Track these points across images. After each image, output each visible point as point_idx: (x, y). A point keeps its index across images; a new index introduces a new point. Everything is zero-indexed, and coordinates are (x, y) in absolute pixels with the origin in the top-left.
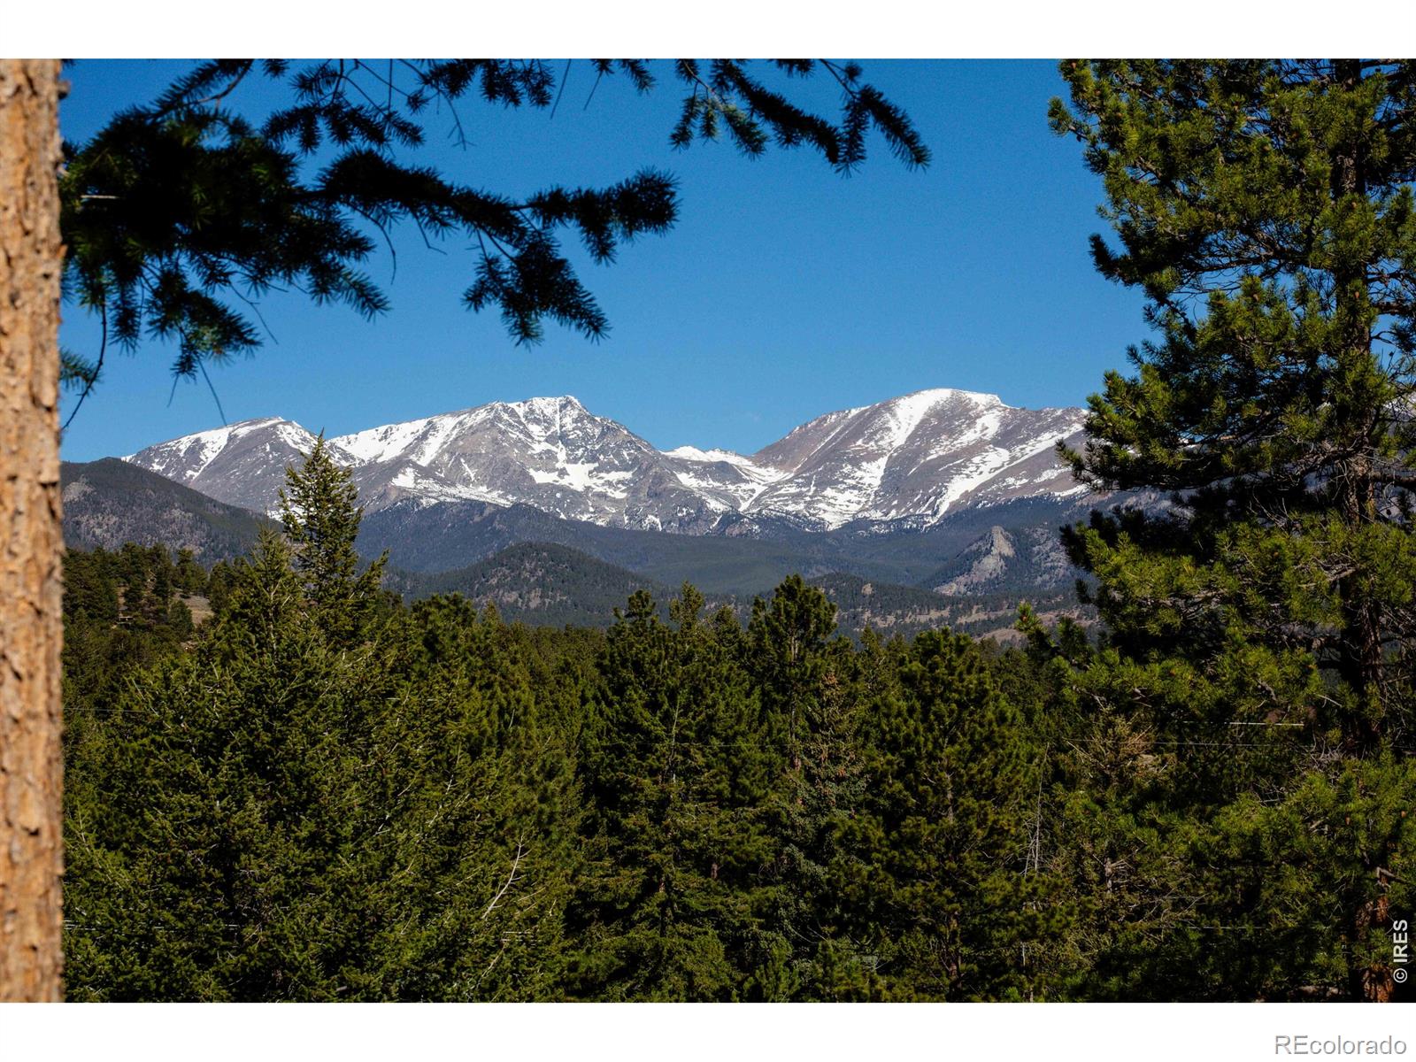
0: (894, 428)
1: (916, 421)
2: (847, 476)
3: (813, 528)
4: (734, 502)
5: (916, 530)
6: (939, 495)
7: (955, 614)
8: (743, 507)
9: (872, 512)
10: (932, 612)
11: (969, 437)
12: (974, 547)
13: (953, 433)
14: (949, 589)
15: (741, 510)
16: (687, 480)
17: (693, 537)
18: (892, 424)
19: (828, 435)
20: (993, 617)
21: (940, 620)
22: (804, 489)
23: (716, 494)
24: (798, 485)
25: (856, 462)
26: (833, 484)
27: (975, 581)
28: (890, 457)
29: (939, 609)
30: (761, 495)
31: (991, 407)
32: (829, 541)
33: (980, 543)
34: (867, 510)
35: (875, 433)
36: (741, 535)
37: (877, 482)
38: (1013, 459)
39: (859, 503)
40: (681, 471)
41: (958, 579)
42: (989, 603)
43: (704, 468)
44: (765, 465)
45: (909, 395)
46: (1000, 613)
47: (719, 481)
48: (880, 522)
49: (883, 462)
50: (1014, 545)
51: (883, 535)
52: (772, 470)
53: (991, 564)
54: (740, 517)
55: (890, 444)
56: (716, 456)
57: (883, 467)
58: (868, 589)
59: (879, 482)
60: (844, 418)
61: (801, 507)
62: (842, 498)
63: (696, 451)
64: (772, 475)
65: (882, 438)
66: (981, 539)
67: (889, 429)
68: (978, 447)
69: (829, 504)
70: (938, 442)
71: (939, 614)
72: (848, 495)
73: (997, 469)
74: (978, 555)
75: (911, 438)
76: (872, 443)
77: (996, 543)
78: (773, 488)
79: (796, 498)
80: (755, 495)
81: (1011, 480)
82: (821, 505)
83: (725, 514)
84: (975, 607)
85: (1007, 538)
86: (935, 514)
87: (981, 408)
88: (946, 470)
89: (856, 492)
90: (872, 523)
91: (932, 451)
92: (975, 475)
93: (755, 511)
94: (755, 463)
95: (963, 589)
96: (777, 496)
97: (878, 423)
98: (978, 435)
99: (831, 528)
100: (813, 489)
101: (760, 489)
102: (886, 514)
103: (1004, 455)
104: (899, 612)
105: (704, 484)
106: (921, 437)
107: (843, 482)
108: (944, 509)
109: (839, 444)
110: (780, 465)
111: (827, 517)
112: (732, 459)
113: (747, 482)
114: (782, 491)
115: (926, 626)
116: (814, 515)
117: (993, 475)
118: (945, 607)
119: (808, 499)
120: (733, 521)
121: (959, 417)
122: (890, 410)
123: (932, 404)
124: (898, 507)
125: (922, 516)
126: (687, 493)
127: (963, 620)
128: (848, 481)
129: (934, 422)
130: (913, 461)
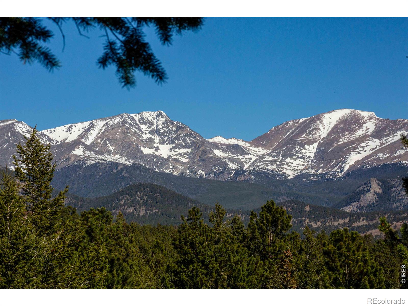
0: (322, 128)
1: (333, 125)
2: (297, 152)
3: (280, 178)
4: (241, 164)
5: (332, 179)
6: (344, 162)
7: (351, 222)
8: (246, 166)
9: (310, 170)
10: (340, 220)
11: (359, 133)
12: (361, 188)
13: (352, 131)
14: (349, 209)
15: (245, 168)
16: (218, 153)
17: (220, 181)
18: (321, 126)
19: (288, 131)
20: (371, 223)
21: (344, 224)
22: (276, 158)
23: (232, 160)
24: (273, 156)
25: (302, 145)
26: (291, 156)
27: (362, 205)
28: (320, 142)
29: (343, 219)
30: (255, 161)
31: (371, 118)
32: (288, 184)
33: (364, 186)
34: (308, 169)
35: (312, 131)
36: (245, 180)
37: (312, 155)
38: (382, 144)
39: (303, 165)
40: (215, 149)
41: (353, 204)
42: (368, 217)
43: (227, 147)
44: (257, 146)
45: (329, 112)
46: (375, 221)
47: (234, 154)
48: (314, 175)
49: (316, 145)
50: (382, 187)
51: (315, 181)
52: (260, 148)
53: (370, 197)
54: (244, 171)
55: (320, 136)
56: (233, 141)
57: (316, 148)
58: (308, 208)
59: (314, 155)
60: (297, 123)
61: (275, 167)
62: (295, 163)
63: (223, 139)
64: (260, 151)
65: (315, 133)
66: (365, 184)
67: (319, 129)
68: (364, 138)
69: (288, 166)
70: (344, 135)
71: (343, 221)
72: (298, 161)
73: (373, 149)
74: (364, 192)
75: (330, 134)
76: (311, 136)
77: (373, 186)
78: (261, 158)
79: (272, 162)
80: (252, 161)
81: (380, 155)
82: (285, 166)
83: (237, 170)
84: (362, 218)
85: (378, 184)
86: (341, 171)
87: (366, 118)
88: (347, 149)
89: (302, 160)
90: (310, 175)
91: (341, 140)
92: (362, 152)
93: (252, 169)
94: (252, 145)
95: (356, 209)
96: (263, 162)
97: (313, 126)
98: (364, 132)
99: (289, 178)
100: (281, 158)
101: (254, 158)
102: (317, 171)
103: (377, 142)
104: (323, 220)
105: (226, 155)
106: (335, 133)
107: (295, 155)
108: (346, 168)
109: (294, 136)
110: (264, 146)
111: (288, 172)
112: (241, 143)
113: (248, 154)
114: (265, 159)
115: (337, 227)
116: (281, 171)
117: (371, 152)
118: (346, 218)
119: (278, 163)
120: (241, 174)
121: (354, 123)
122: (319, 119)
123: (341, 116)
124: (323, 168)
125: (335, 172)
126: (218, 159)
127: (355, 225)
128: (298, 154)
129: (342, 125)
130: (331, 145)
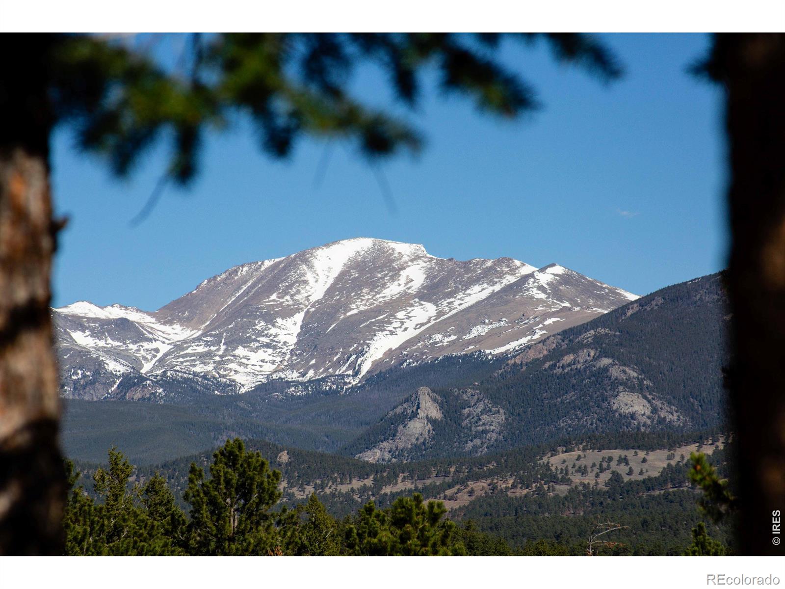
0: (311, 281)
1: (335, 273)
2: (260, 334)
3: (223, 391)
4: (136, 363)
5: (336, 392)
6: (361, 353)
7: (379, 484)
8: (146, 368)
9: (288, 373)
10: (354, 481)
11: (393, 290)
12: (399, 410)
13: (375, 286)
14: (372, 456)
15: (143, 371)
16: (82, 339)
17: (88, 402)
18: (309, 277)
19: (239, 288)
20: (420, 486)
21: (364, 489)
22: (213, 348)
23: (116, 354)
24: (207, 344)
25: (270, 319)
26: (245, 342)
27: (400, 447)
28: (308, 312)
29: (361, 477)
30: (166, 355)
31: (416, 258)
32: (241, 404)
33: (405, 406)
34: (283, 370)
35: (290, 286)
36: (143, 399)
37: (293, 340)
38: (440, 314)
39: (273, 362)
40: (76, 329)
41: (382, 445)
42: (416, 471)
43: (102, 325)
44: (171, 323)
45: (327, 245)
46: (428, 482)
47: (118, 340)
48: (297, 384)
49: (299, 317)
50: (442, 407)
51: (300, 398)
52: (177, 327)
53: (417, 428)
54: (142, 379)
55: (307, 298)
56: (115, 312)
57: (300, 323)
58: (284, 457)
59: (295, 340)
60: (257, 270)
61: (210, 367)
62: (255, 357)
63: (92, 307)
64: (178, 332)
65: (298, 292)
66: (406, 400)
67: (306, 282)
68: (403, 301)
69: (241, 364)
70: (359, 296)
71: (361, 483)
72: (262, 354)
73: (422, 325)
74: (404, 418)
75: (329, 292)
76: (288, 297)
77: (422, 406)
78: (179, 347)
79: (204, 357)
80: (159, 355)
81: (438, 337)
82: (232, 366)
83: (126, 377)
84: (401, 476)
85: (435, 400)
86: (356, 374)
87: (405, 258)
88: (367, 326)
89: (270, 351)
90: (288, 384)
91: (353, 306)
92: (399, 331)
93: (159, 372)
94: (159, 320)
95: (387, 456)
96: (183, 356)
97: (293, 275)
98: (402, 288)
99: (243, 390)
100: (223, 347)
101: (164, 349)
102: (303, 375)
103: (430, 309)
104: (319, 482)
105: (101, 343)
106: (341, 290)
107: (256, 340)
108: (365, 368)
109: (252, 298)
110: (186, 322)
111: (239, 378)
112: (133, 316)
113: (150, 340)
114: (189, 351)
115: (348, 497)
116: (224, 376)
117: (418, 331)
118: (368, 475)
119: (217, 359)
120: (135, 384)
121: (381, 268)
122: (306, 261)
123: (352, 254)
124: (316, 367)
125: (342, 376)
126: (83, 352)
127: (387, 490)
128: (261, 339)
129: (355, 274)
130: (332, 317)
